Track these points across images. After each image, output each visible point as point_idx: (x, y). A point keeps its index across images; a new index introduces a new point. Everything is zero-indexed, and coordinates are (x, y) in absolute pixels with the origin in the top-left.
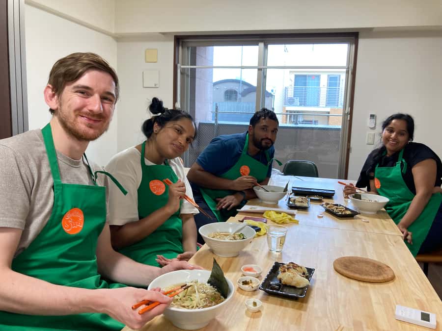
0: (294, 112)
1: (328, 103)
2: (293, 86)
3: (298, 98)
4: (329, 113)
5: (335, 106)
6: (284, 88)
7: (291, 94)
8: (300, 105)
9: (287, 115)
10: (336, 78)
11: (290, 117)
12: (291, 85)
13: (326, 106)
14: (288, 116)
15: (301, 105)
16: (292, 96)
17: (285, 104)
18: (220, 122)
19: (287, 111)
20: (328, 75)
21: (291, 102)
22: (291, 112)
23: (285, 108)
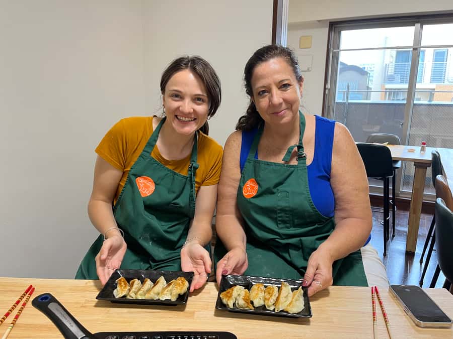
0: (395, 89)
1: (433, 80)
2: (394, 62)
3: (399, 75)
4: (434, 89)
5: (441, 82)
6: (384, 65)
7: (391, 71)
8: (401, 82)
9: (386, 92)
10: (444, 52)
11: (389, 95)
12: (392, 62)
13: (430, 82)
14: (388, 93)
15: (403, 82)
16: (392, 74)
17: (384, 82)
18: (350, 101)
19: (386, 89)
20: (434, 50)
21: (391, 79)
22: (390, 89)
23: (384, 86)
